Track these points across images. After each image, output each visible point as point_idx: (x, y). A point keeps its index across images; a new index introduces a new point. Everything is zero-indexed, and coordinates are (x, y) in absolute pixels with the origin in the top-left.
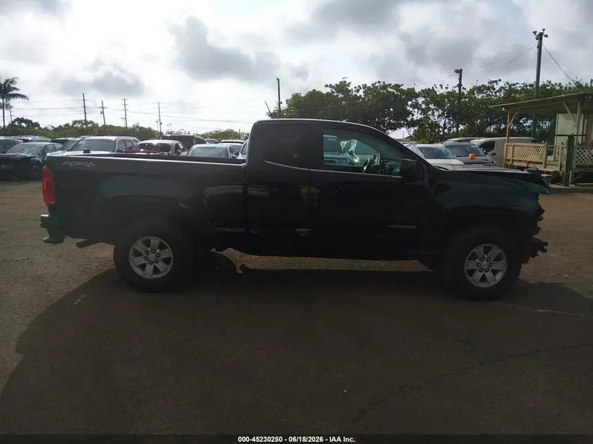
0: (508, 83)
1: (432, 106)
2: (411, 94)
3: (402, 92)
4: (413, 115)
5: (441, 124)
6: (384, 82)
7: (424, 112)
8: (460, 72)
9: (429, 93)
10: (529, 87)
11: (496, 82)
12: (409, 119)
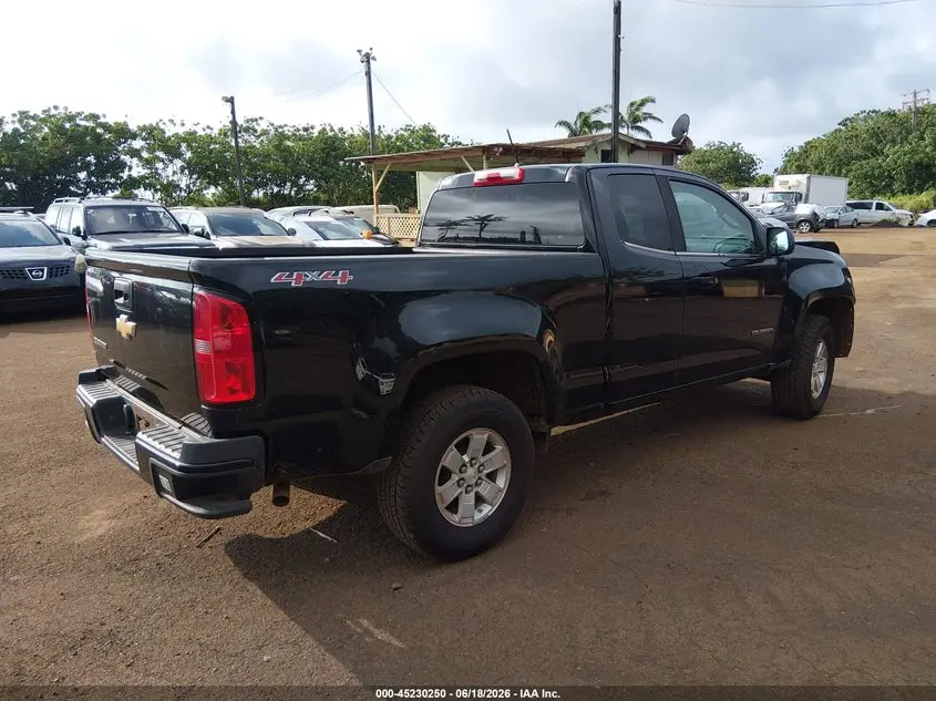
0: (272, 125)
1: (161, 154)
2: (123, 133)
3: (106, 127)
4: (130, 168)
5: (183, 185)
6: (66, 108)
7: (148, 163)
8: (231, 100)
9: (152, 133)
10: (301, 132)
11: (256, 120)
12: (125, 175)
